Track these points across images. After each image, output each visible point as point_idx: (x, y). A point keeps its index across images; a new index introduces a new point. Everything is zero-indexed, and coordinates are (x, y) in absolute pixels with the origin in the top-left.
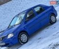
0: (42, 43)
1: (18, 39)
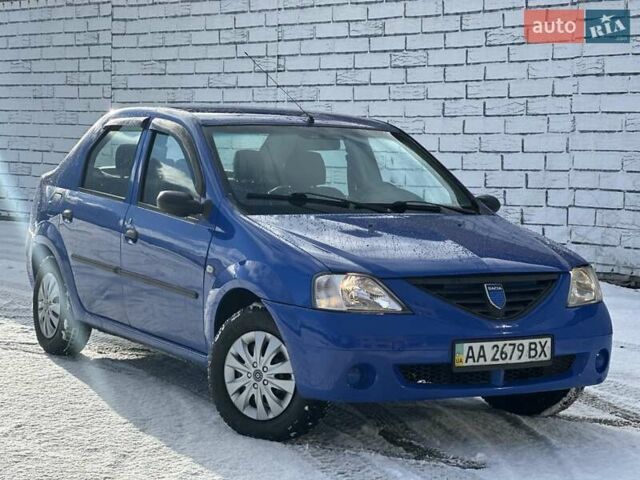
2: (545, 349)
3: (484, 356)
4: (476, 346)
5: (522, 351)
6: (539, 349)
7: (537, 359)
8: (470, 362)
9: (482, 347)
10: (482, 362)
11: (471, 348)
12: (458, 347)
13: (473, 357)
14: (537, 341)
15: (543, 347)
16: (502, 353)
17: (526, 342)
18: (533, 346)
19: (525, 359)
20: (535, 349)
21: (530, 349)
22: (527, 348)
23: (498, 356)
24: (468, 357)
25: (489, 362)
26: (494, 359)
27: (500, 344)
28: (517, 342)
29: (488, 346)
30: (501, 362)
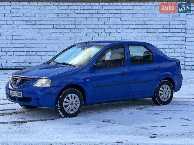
0: (105, 132)
1: (58, 98)
7: (20, 96)
10: (12, 95)
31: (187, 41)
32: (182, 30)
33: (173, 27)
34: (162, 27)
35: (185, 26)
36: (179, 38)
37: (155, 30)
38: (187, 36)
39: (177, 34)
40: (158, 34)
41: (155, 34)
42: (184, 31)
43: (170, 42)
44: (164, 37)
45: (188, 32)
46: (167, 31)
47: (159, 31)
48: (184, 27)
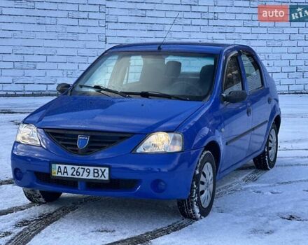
2: (105, 173)
3: (67, 172)
4: (62, 166)
5: (89, 173)
6: (100, 173)
7: (99, 178)
8: (59, 175)
9: (65, 167)
10: (65, 175)
11: (59, 167)
12: (53, 166)
13: (61, 172)
14: (99, 168)
15: (103, 173)
16: (77, 172)
17: (92, 168)
18: (96, 171)
19: (91, 177)
20: (97, 173)
21: (94, 172)
22: (92, 172)
23: (75, 173)
24: (58, 172)
25: (70, 176)
26: (72, 175)
27: (76, 167)
28: (86, 168)
29: (69, 167)
30: (76, 177)
31: (108, 42)
32: (100, 21)
33: (85, 15)
34: (65, 14)
35: (104, 14)
36: (95, 37)
37: (53, 21)
38: (109, 33)
39: (91, 30)
40: (59, 29)
41: (53, 28)
42: (102, 23)
43: (81, 44)
44: (70, 35)
45: (110, 26)
46: (75, 22)
47: (60, 21)
48: (102, 16)
